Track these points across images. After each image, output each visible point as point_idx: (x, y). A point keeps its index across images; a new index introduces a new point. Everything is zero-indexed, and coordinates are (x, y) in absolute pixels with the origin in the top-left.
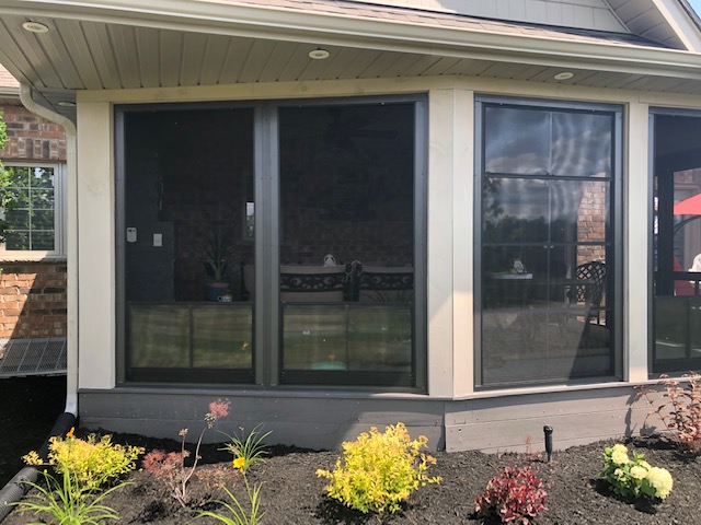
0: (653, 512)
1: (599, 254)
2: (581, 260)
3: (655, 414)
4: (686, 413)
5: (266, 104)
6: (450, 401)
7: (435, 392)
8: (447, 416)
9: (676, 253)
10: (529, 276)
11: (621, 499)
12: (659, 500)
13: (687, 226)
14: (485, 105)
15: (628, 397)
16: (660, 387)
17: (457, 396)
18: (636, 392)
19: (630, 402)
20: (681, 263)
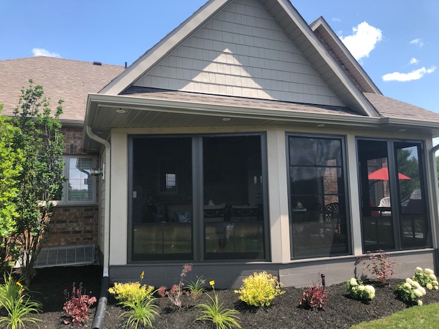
0: (368, 304)
1: (335, 199)
2: (326, 202)
3: (366, 269)
4: (379, 267)
5: (197, 135)
6: (281, 264)
7: (274, 260)
8: (280, 271)
9: (371, 198)
10: (305, 210)
11: (355, 299)
12: (370, 300)
13: (376, 184)
14: (289, 137)
15: (354, 262)
16: (367, 258)
17: (284, 262)
18: (357, 260)
19: (356, 264)
20: (375, 203)
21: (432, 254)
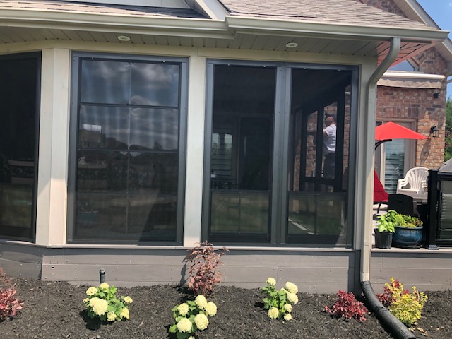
7: (39, 242)
14: (81, 59)
15: (184, 257)
17: (50, 245)
18: (190, 254)
19: (186, 260)
21: (347, 258)
